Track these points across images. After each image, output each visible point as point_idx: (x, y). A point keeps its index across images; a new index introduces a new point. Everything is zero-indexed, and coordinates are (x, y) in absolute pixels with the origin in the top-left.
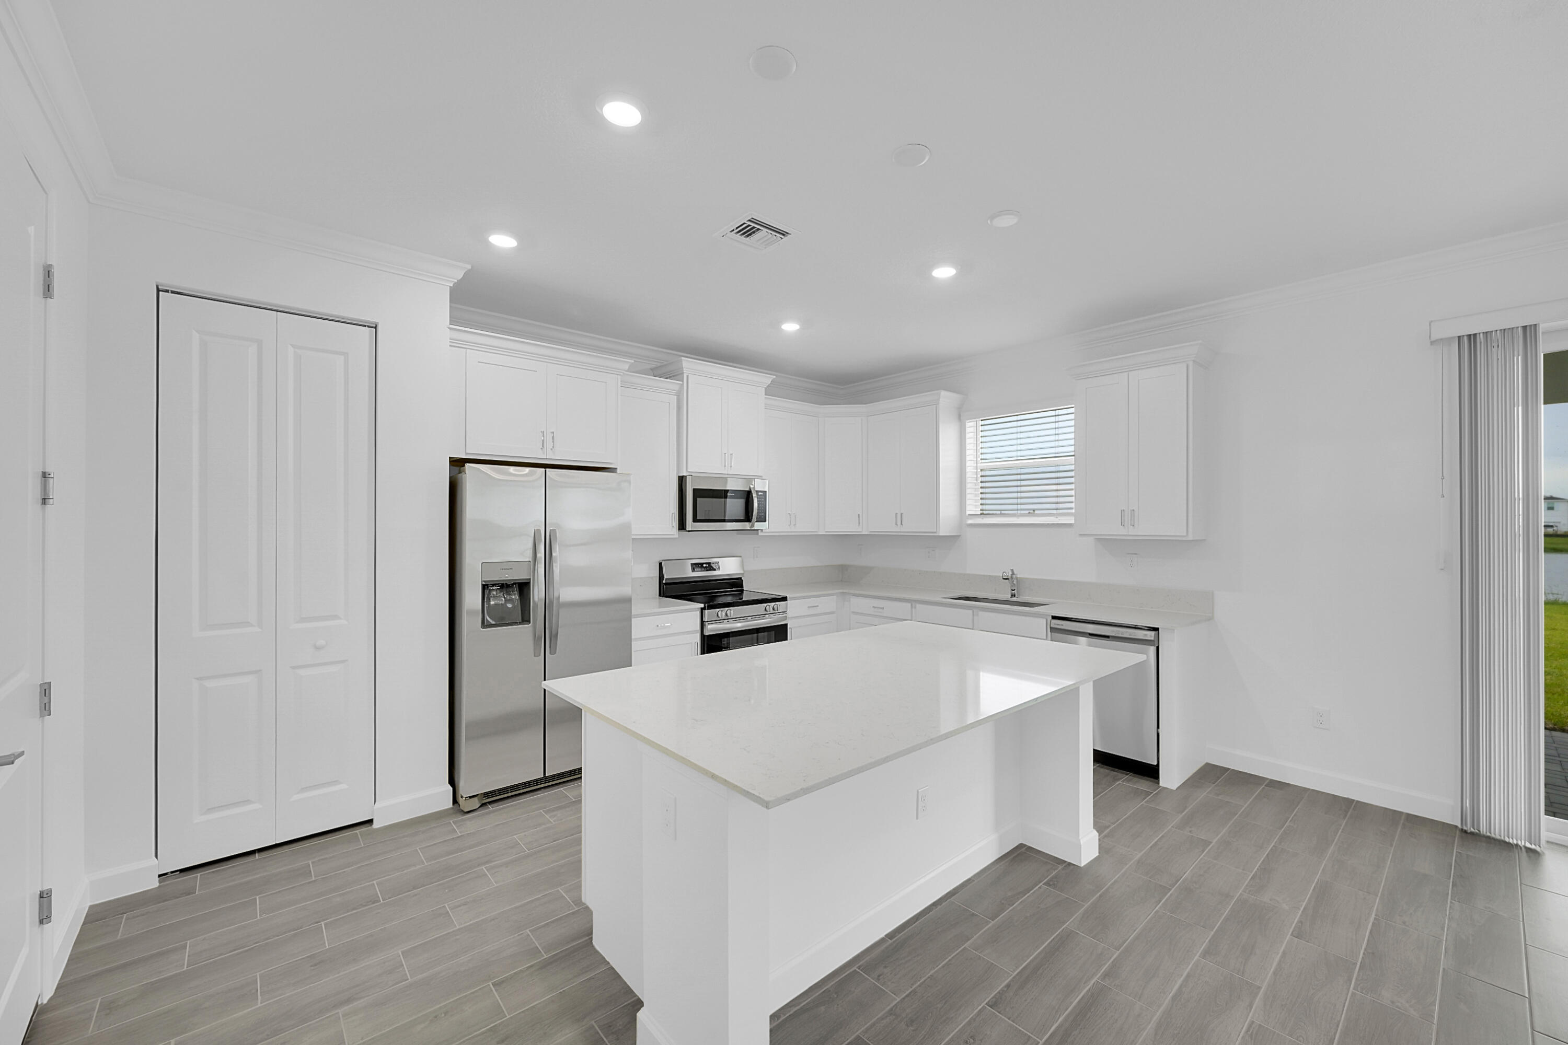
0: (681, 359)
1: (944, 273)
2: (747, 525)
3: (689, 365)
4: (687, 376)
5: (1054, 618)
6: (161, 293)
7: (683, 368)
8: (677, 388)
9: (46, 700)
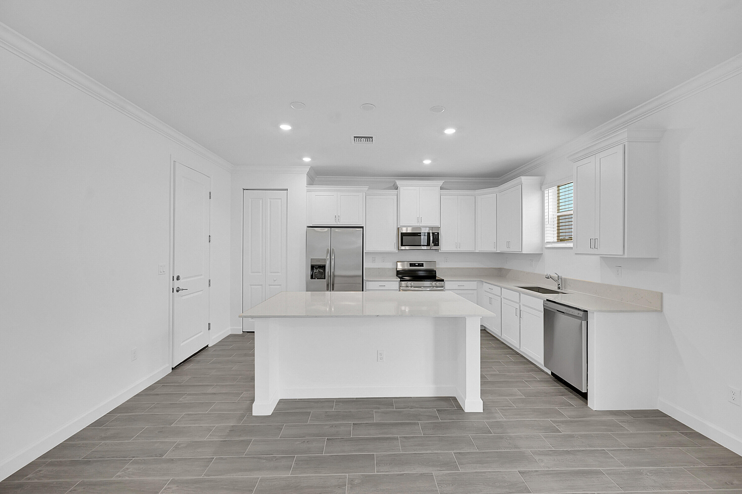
0: (396, 182)
1: (450, 131)
2: (429, 248)
3: (399, 183)
4: (400, 188)
5: (547, 300)
6: (244, 190)
7: (397, 185)
8: (396, 193)
9: (210, 283)
